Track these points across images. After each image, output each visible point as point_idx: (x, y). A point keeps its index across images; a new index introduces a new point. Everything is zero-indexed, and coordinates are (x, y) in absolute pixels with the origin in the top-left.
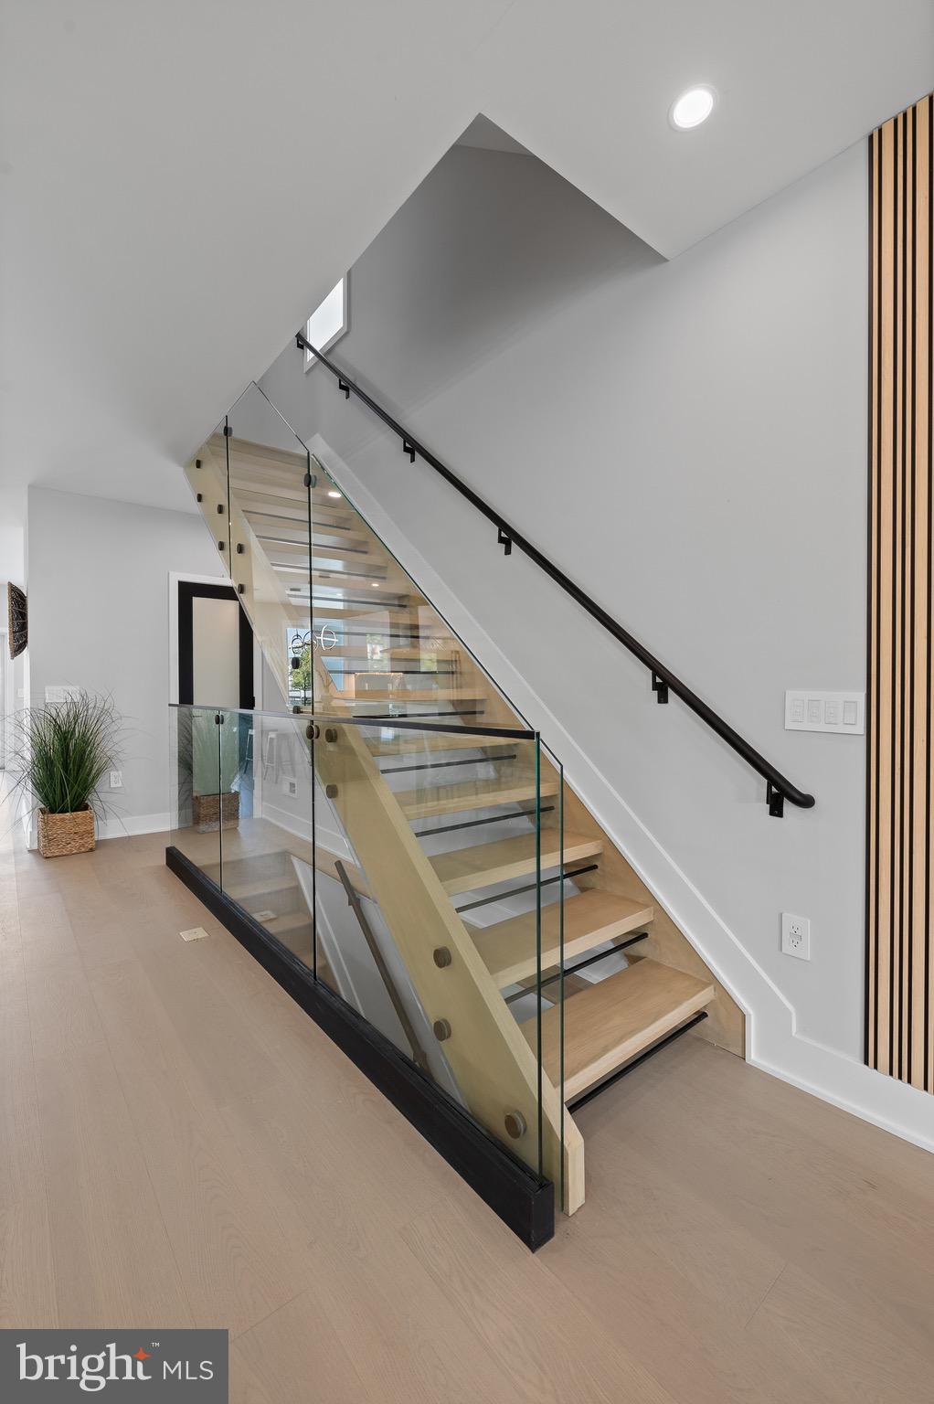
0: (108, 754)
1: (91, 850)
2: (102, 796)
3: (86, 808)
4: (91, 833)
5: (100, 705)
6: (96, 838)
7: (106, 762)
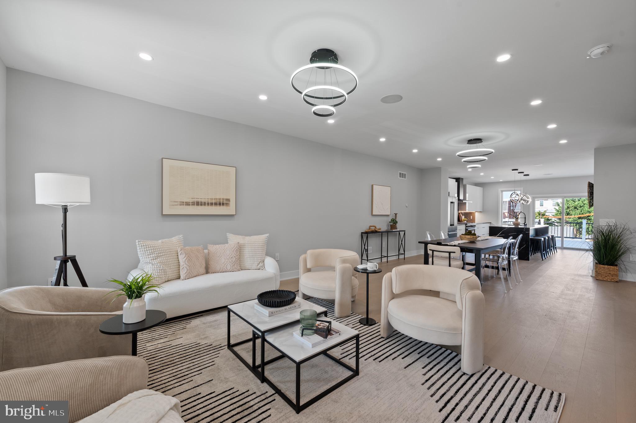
1: (617, 282)
3: (615, 265)
4: (617, 276)
7: (627, 250)
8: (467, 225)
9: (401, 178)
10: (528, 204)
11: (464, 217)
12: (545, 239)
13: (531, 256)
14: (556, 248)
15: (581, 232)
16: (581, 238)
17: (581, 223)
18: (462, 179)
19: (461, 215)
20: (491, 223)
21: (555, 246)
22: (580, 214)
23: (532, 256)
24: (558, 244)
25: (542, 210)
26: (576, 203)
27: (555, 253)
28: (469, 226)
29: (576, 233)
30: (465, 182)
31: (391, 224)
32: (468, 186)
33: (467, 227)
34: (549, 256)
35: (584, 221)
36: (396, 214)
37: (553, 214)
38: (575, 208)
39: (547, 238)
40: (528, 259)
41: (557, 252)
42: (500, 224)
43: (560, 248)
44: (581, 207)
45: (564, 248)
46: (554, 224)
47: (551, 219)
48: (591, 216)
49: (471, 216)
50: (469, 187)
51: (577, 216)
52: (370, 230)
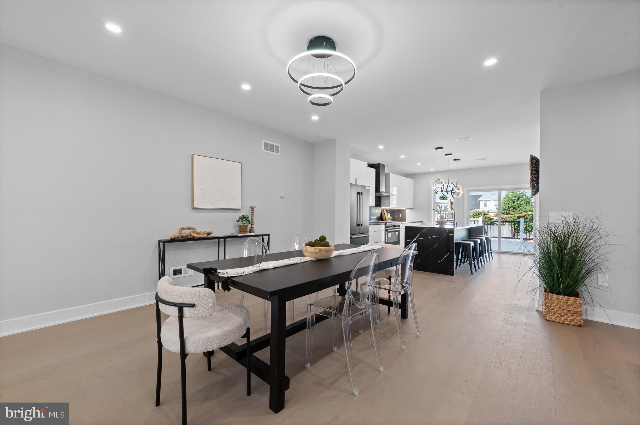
0: (596, 261)
1: (580, 326)
2: (590, 289)
3: (576, 295)
4: (580, 314)
5: (589, 225)
6: (584, 317)
7: (595, 266)
8: (386, 225)
9: (269, 152)
10: (459, 197)
11: (389, 214)
12: (475, 243)
13: (456, 268)
14: (491, 253)
15: (519, 230)
16: (519, 239)
17: (520, 222)
18: (384, 166)
19: (385, 212)
20: (422, 222)
21: (491, 250)
22: (518, 214)
23: (458, 267)
24: (494, 248)
25: (486, 210)
26: (515, 204)
27: (490, 260)
28: (389, 227)
29: (514, 232)
30: (387, 170)
31: (241, 223)
32: (391, 175)
33: (387, 227)
34: (482, 266)
35: (522, 220)
36: (253, 208)
37: (495, 214)
38: (514, 208)
39: (479, 241)
40: (452, 274)
41: (492, 258)
42: (432, 224)
43: (496, 252)
44: (519, 207)
45: (501, 252)
46: (495, 224)
47: (493, 219)
48: (527, 215)
49: (400, 214)
50: (393, 178)
51: (516, 215)
52: (181, 235)
